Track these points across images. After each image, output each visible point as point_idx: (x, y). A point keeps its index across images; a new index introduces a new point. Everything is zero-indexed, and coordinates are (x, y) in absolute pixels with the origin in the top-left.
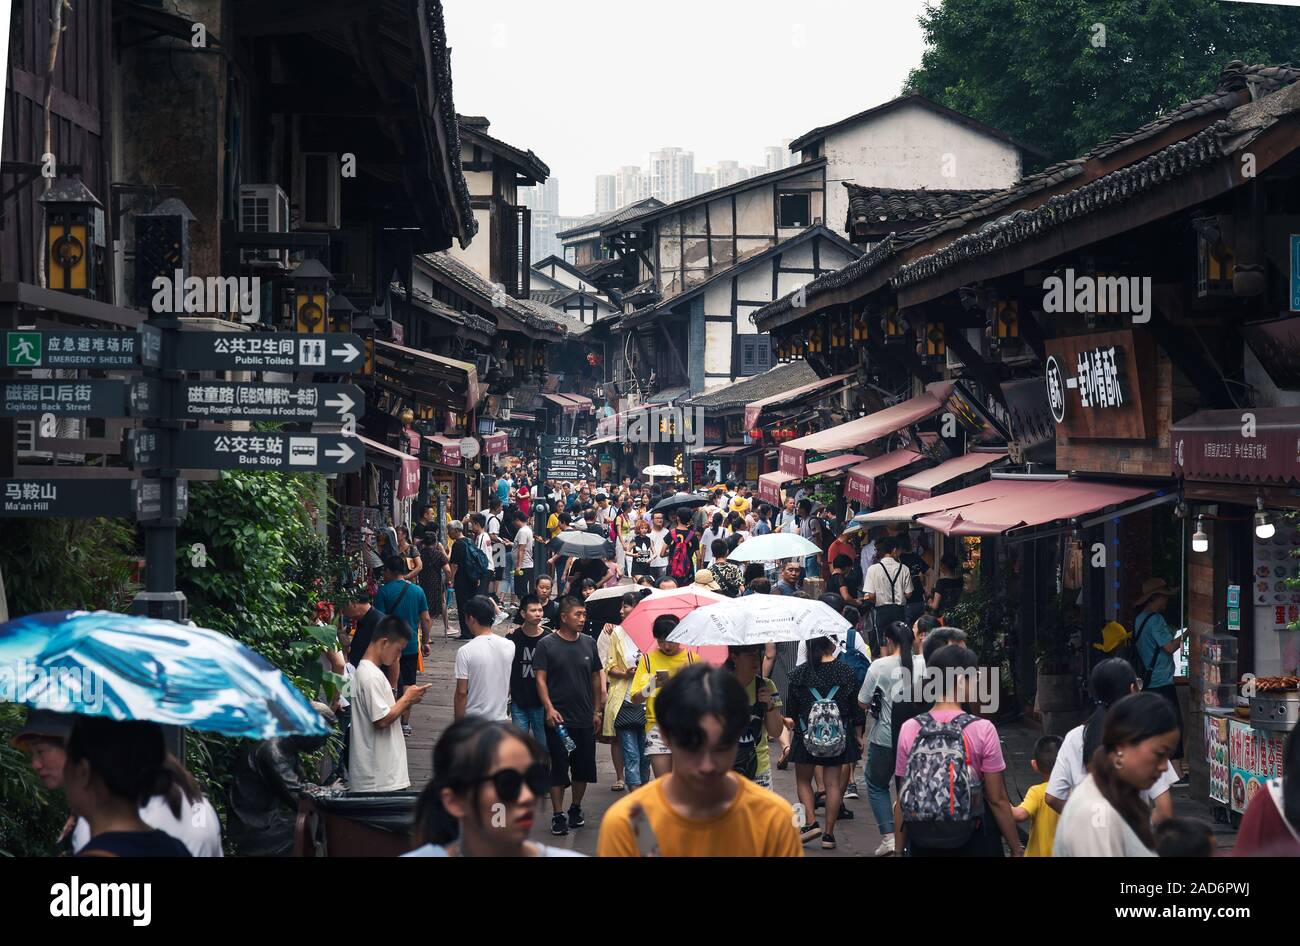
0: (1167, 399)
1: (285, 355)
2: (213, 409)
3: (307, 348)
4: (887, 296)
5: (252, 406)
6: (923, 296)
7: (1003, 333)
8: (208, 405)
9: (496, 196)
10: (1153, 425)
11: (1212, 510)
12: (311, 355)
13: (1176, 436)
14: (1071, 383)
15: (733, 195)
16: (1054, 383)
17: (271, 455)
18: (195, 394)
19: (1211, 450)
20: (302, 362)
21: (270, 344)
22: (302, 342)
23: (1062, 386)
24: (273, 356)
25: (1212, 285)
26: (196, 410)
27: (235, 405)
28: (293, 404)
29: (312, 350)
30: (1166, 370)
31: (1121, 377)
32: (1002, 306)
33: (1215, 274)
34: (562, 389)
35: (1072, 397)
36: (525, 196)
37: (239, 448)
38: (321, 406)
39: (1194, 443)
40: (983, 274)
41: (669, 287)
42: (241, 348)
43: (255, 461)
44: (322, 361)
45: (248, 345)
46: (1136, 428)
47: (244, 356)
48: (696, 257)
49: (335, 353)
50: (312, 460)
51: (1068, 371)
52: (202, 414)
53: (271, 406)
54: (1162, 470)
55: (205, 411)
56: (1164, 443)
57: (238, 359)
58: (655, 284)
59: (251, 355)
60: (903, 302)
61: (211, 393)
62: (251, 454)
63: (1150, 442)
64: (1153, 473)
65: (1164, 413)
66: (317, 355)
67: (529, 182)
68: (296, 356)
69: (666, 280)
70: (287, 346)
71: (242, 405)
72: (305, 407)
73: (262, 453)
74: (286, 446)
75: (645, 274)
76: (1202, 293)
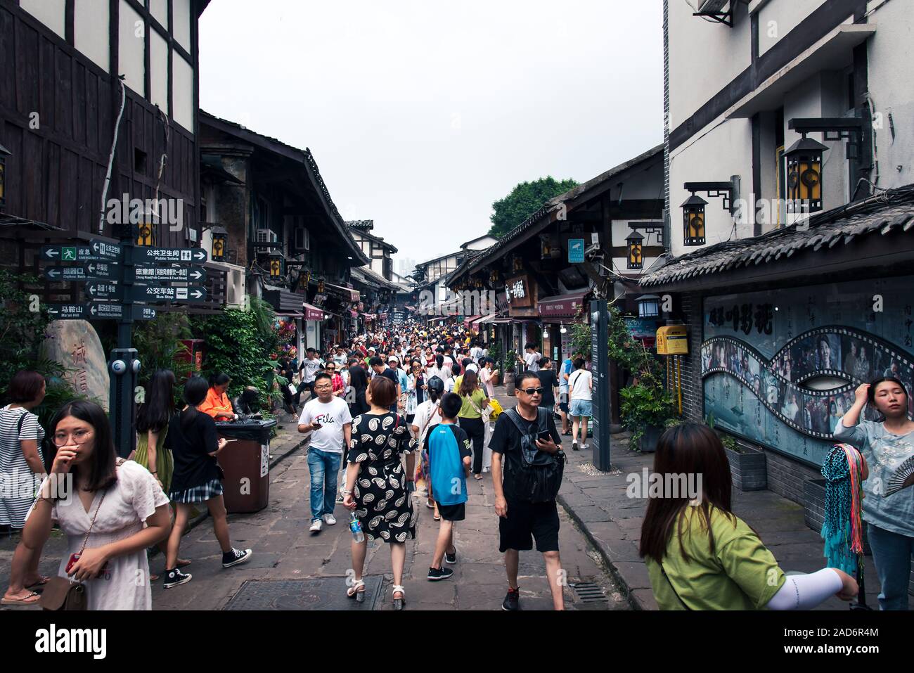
0: (536, 294)
1: (175, 257)
2: (146, 277)
3: (184, 254)
4: (467, 272)
5: (161, 276)
6: (475, 271)
7: (494, 279)
8: (144, 276)
9: (384, 256)
10: (533, 302)
11: (550, 326)
12: (186, 257)
13: (539, 304)
14: (512, 292)
15: (446, 258)
16: (508, 292)
17: (169, 295)
18: (138, 271)
19: (548, 308)
20: (182, 259)
21: (169, 252)
22: (182, 252)
23: (510, 293)
24: (170, 257)
25: (545, 255)
26: (139, 277)
27: (154, 276)
28: (178, 275)
29: (186, 255)
30: (536, 286)
31: (524, 289)
32: (494, 271)
33: (546, 252)
34: (409, 305)
35: (512, 295)
36: (392, 256)
37: (156, 292)
38: (188, 276)
39: (544, 306)
40: (488, 262)
41: (431, 280)
42: (158, 254)
43: (163, 297)
44: (190, 259)
45: (160, 253)
46: (528, 303)
47: (159, 257)
48: (437, 273)
49: (195, 256)
50: (185, 297)
51: (511, 288)
52: (141, 279)
53: (169, 276)
54: (536, 315)
55: (143, 278)
56: (536, 307)
57: (156, 258)
58: (428, 279)
59: (162, 257)
60: (471, 273)
61: (145, 271)
62: (161, 295)
63: (532, 307)
64: (533, 315)
65: (536, 299)
66: (188, 256)
67: (393, 253)
68: (180, 257)
69: (430, 278)
70: (176, 253)
71: (157, 276)
72: (182, 276)
73: (166, 294)
74: (175, 291)
75: (426, 277)
76: (543, 258)
